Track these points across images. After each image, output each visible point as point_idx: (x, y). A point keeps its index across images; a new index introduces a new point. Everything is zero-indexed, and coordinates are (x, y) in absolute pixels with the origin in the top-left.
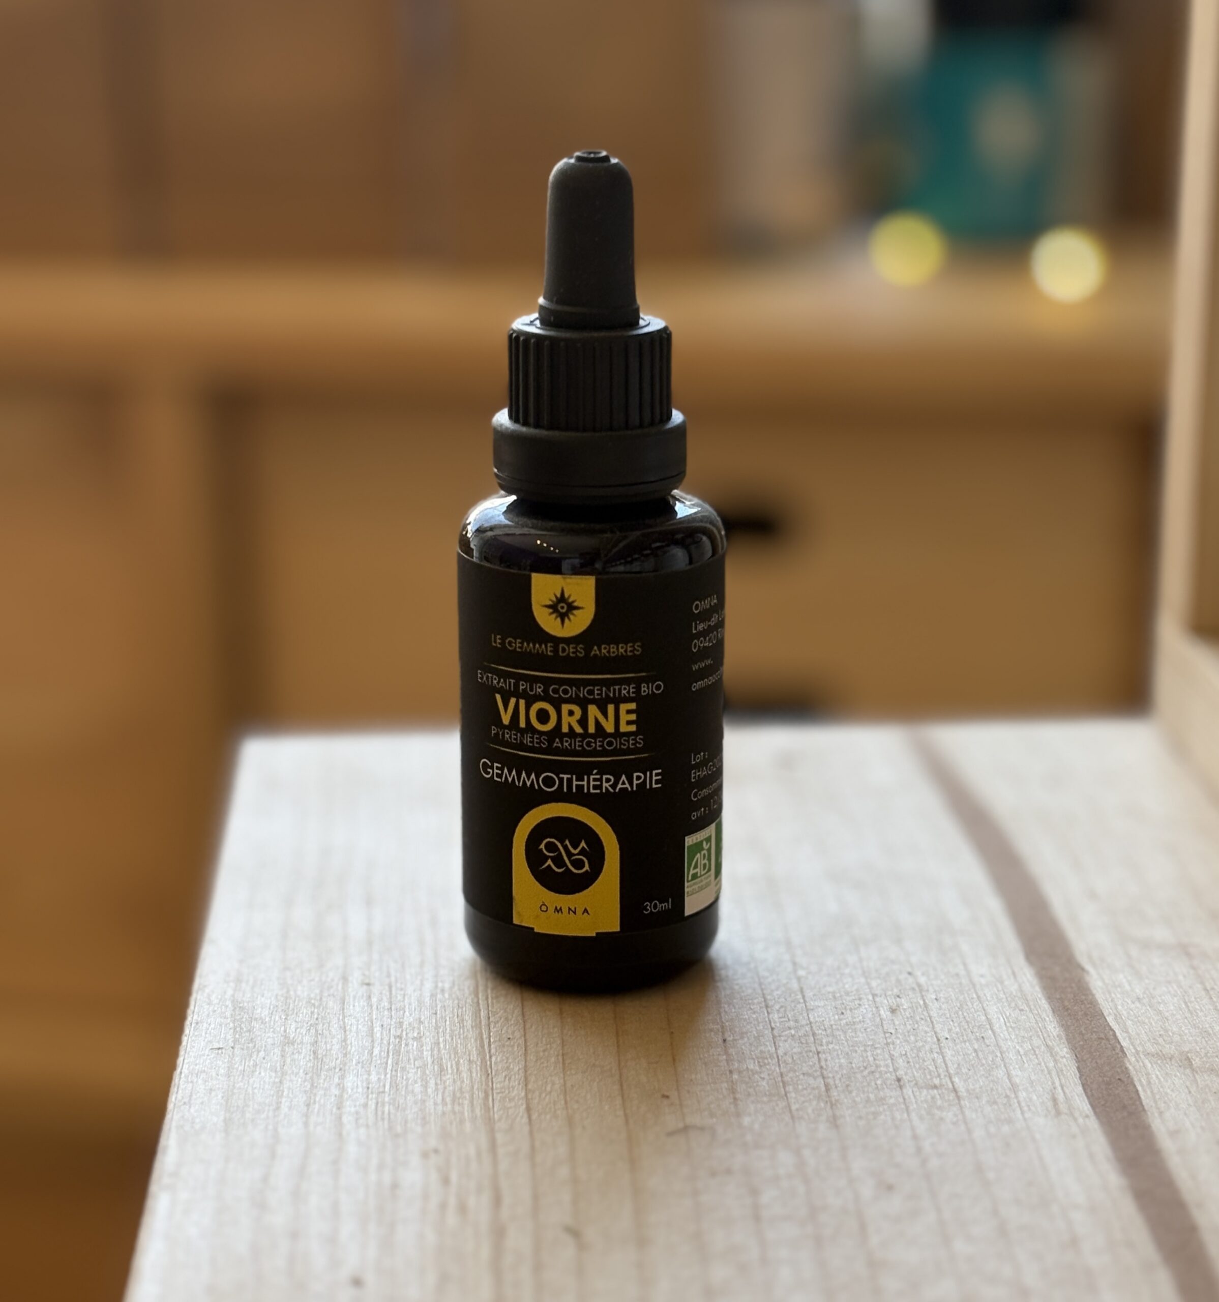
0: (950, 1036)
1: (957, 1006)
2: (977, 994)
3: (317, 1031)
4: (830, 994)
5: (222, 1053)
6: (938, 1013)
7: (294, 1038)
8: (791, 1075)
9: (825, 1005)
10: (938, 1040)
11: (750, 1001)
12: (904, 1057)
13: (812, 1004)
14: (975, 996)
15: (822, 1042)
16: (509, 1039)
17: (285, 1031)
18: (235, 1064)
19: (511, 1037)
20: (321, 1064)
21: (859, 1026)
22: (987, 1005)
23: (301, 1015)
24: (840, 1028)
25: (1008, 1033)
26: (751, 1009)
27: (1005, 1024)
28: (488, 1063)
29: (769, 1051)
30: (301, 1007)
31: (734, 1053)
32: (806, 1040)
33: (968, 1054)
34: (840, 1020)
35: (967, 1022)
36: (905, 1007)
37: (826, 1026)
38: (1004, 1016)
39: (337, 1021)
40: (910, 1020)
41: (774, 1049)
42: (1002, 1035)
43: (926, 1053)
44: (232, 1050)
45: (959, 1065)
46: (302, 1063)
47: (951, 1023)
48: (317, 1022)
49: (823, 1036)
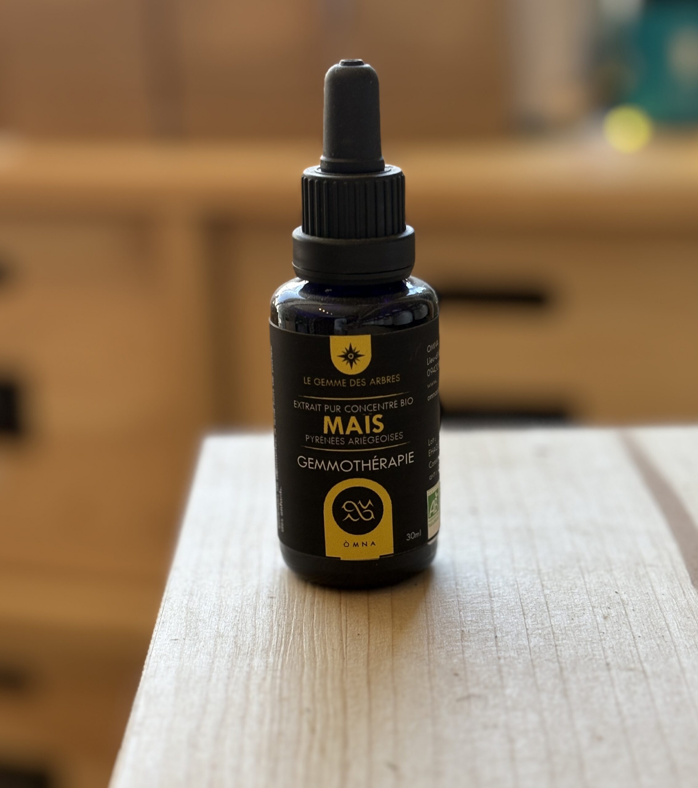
0: (642, 635)
1: (646, 614)
2: (659, 606)
3: (238, 628)
4: (565, 606)
5: (177, 642)
6: (634, 619)
7: (223, 633)
8: (538, 660)
9: (562, 613)
10: (634, 638)
11: (513, 611)
12: (611, 649)
13: (553, 613)
14: (658, 608)
15: (559, 638)
16: (359, 634)
17: (218, 628)
18: (186, 649)
19: (360, 634)
20: (239, 650)
21: (583, 628)
22: (666, 614)
23: (228, 618)
24: (570, 629)
25: (680, 633)
26: (514, 616)
27: (678, 627)
28: (345, 651)
29: (524, 644)
30: (229, 613)
31: (501, 645)
32: (548, 637)
33: (653, 648)
34: (571, 623)
35: (653, 625)
36: (613, 615)
37: (562, 628)
38: (677, 621)
39: (251, 622)
40: (616, 624)
41: (527, 643)
42: (675, 635)
43: (626, 646)
44: (184, 640)
45: (647, 654)
46: (227, 650)
47: (643, 626)
48: (238, 623)
49: (559, 635)
